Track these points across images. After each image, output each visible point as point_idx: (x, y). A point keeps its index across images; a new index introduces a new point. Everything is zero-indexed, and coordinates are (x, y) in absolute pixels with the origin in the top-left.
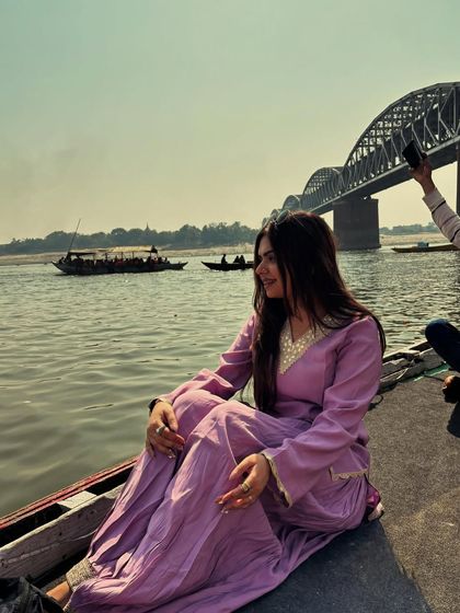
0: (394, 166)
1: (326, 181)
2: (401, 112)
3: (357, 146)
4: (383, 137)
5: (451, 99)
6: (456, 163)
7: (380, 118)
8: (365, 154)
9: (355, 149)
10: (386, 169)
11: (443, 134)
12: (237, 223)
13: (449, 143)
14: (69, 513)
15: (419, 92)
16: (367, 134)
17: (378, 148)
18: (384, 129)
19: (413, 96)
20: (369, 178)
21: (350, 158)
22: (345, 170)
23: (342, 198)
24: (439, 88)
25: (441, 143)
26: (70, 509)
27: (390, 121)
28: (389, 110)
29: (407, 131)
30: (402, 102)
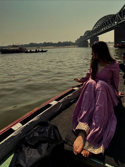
0: (102, 30)
1: (88, 33)
2: (103, 20)
3: (94, 26)
4: (100, 24)
5: (113, 18)
6: (114, 30)
7: (99, 21)
8: (96, 28)
9: (94, 27)
10: (100, 31)
11: (111, 24)
12: (70, 41)
13: (112, 26)
14: (53, 106)
15: (107, 16)
16: (96, 24)
17: (99, 27)
18: (100, 23)
19: (105, 17)
20: (97, 33)
21: (93, 29)
22: (92, 31)
23: (92, 37)
24: (110, 15)
25: (111, 26)
26: (52, 105)
27: (101, 21)
28: (101, 19)
29: (104, 23)
30: (103, 18)
